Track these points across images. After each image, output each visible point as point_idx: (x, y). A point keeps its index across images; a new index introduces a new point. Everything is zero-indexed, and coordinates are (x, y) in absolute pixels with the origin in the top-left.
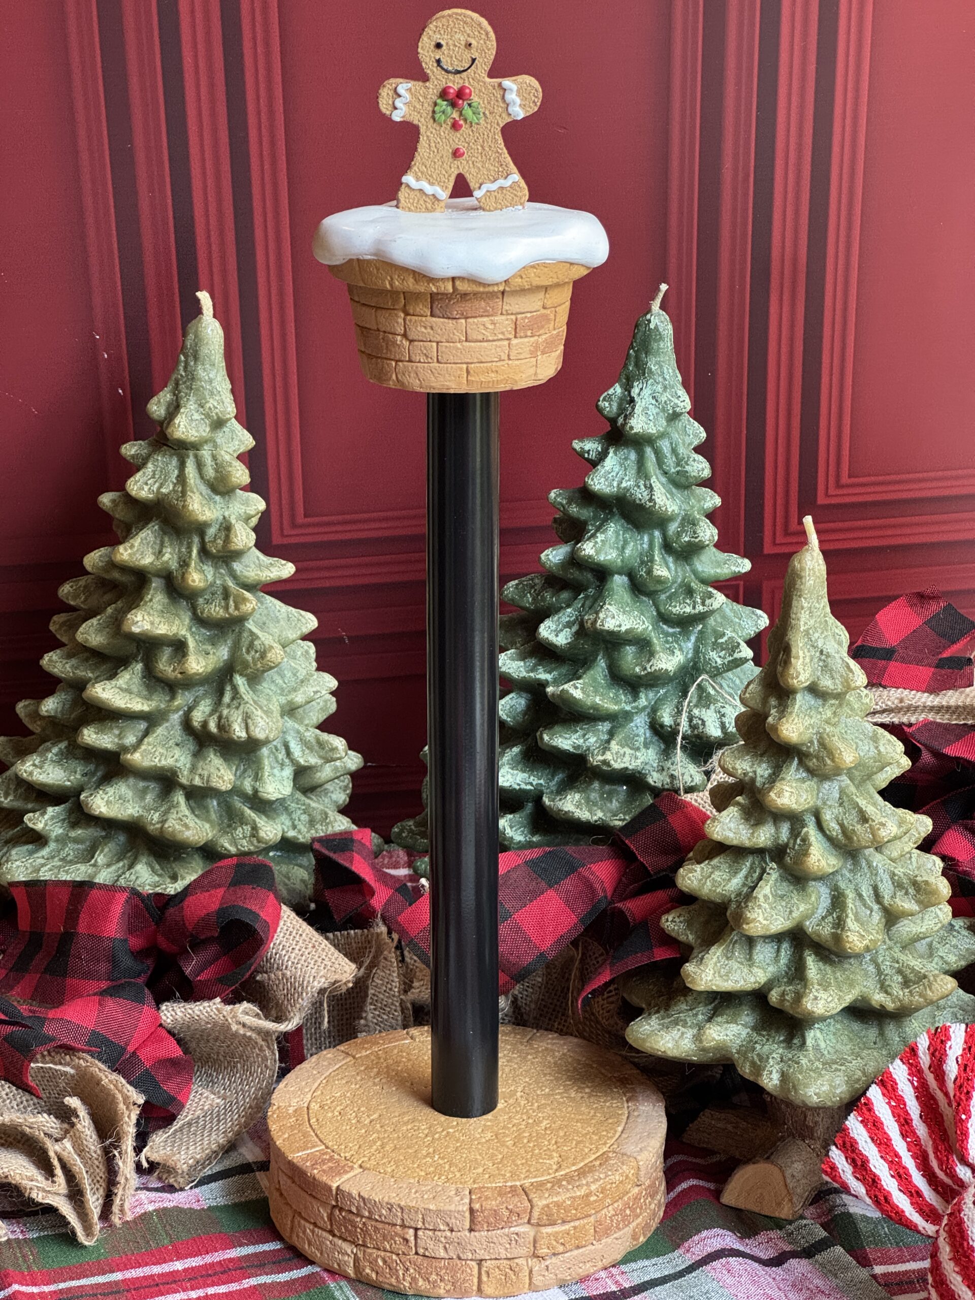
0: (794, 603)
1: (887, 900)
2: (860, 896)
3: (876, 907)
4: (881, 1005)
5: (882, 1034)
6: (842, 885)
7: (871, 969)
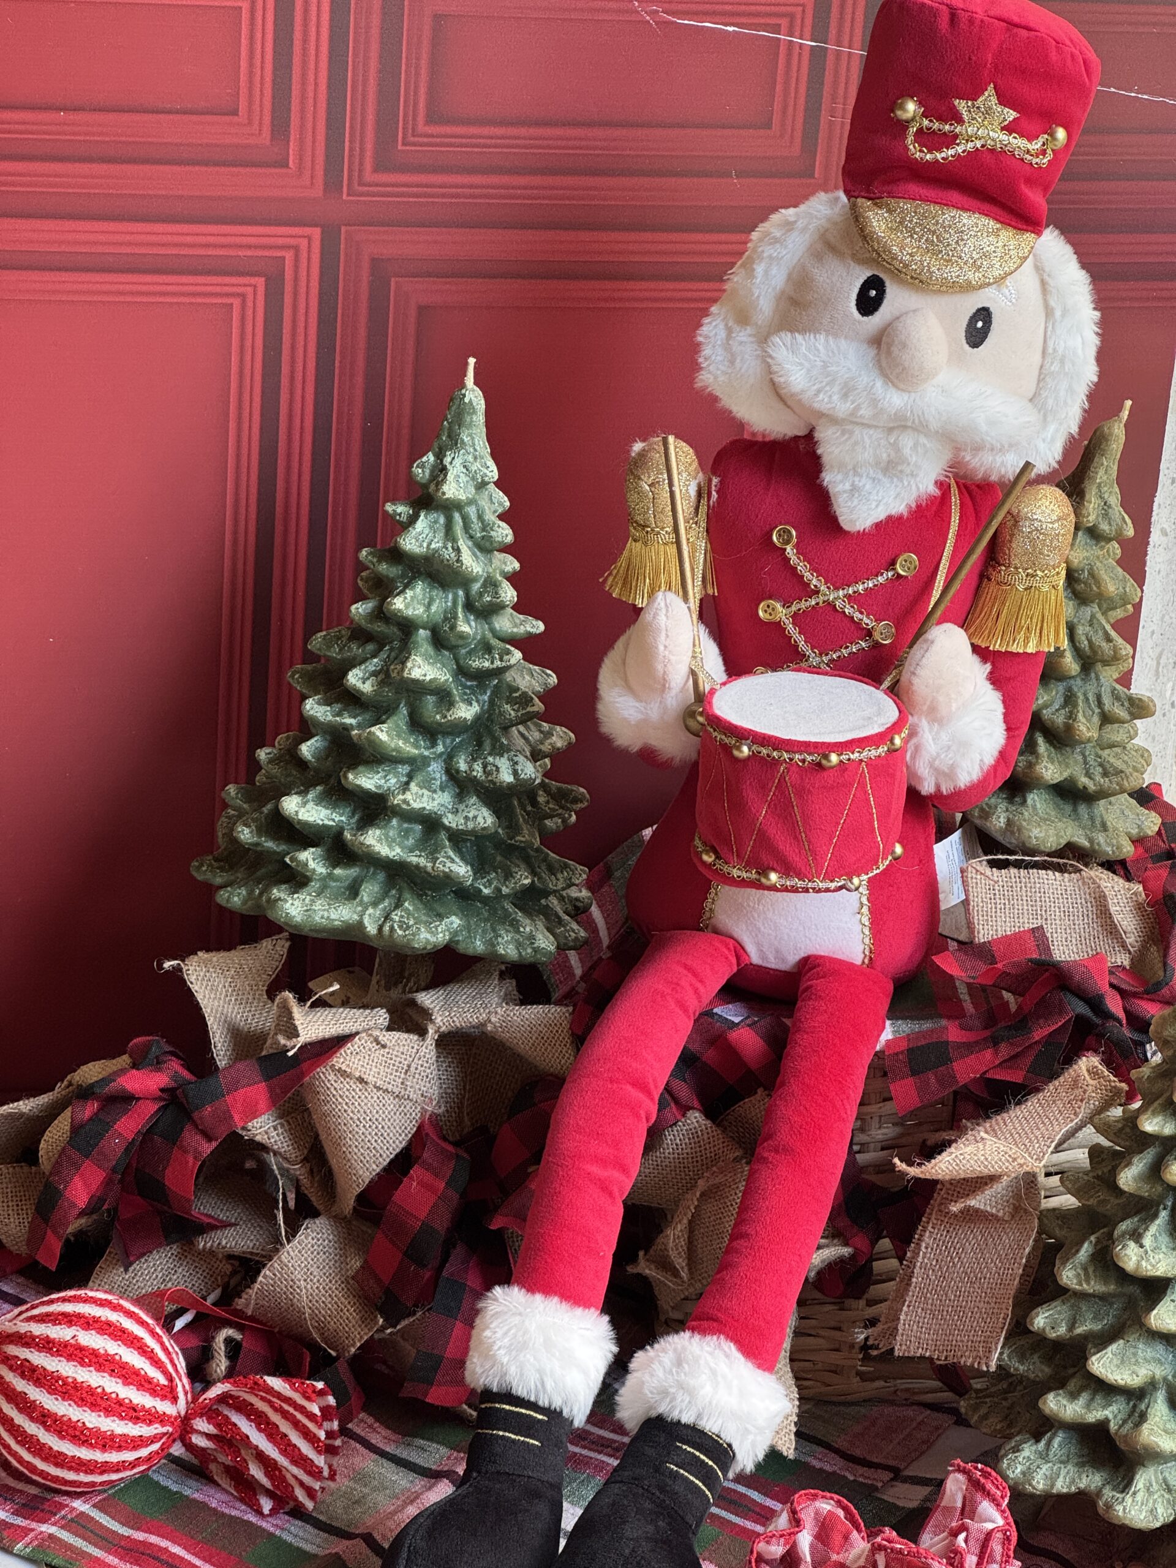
0: (1096, 459)
1: (1107, 708)
2: (1087, 699)
3: (1097, 711)
4: (1084, 787)
5: (1075, 810)
6: (1076, 689)
7: (1080, 758)
